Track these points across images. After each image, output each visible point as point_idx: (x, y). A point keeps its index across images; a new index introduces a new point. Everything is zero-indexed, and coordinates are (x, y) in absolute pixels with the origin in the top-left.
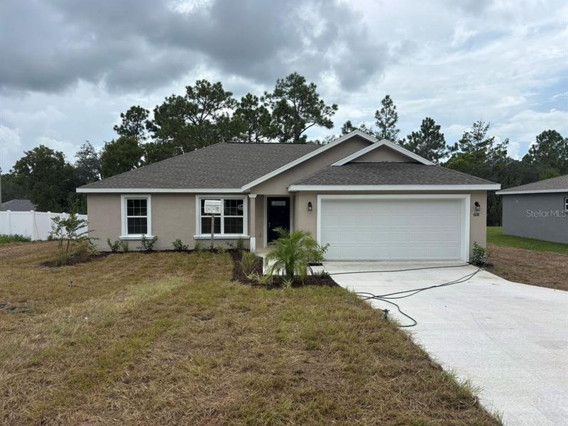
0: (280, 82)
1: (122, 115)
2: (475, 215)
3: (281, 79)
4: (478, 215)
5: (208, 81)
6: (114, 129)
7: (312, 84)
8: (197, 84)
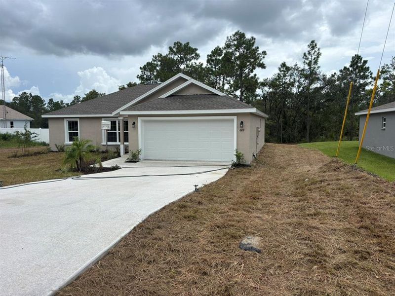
0: (229, 38)
1: (141, 68)
2: (241, 130)
3: (229, 36)
4: (243, 130)
5: (181, 42)
6: (137, 77)
7: (252, 38)
8: (175, 45)
